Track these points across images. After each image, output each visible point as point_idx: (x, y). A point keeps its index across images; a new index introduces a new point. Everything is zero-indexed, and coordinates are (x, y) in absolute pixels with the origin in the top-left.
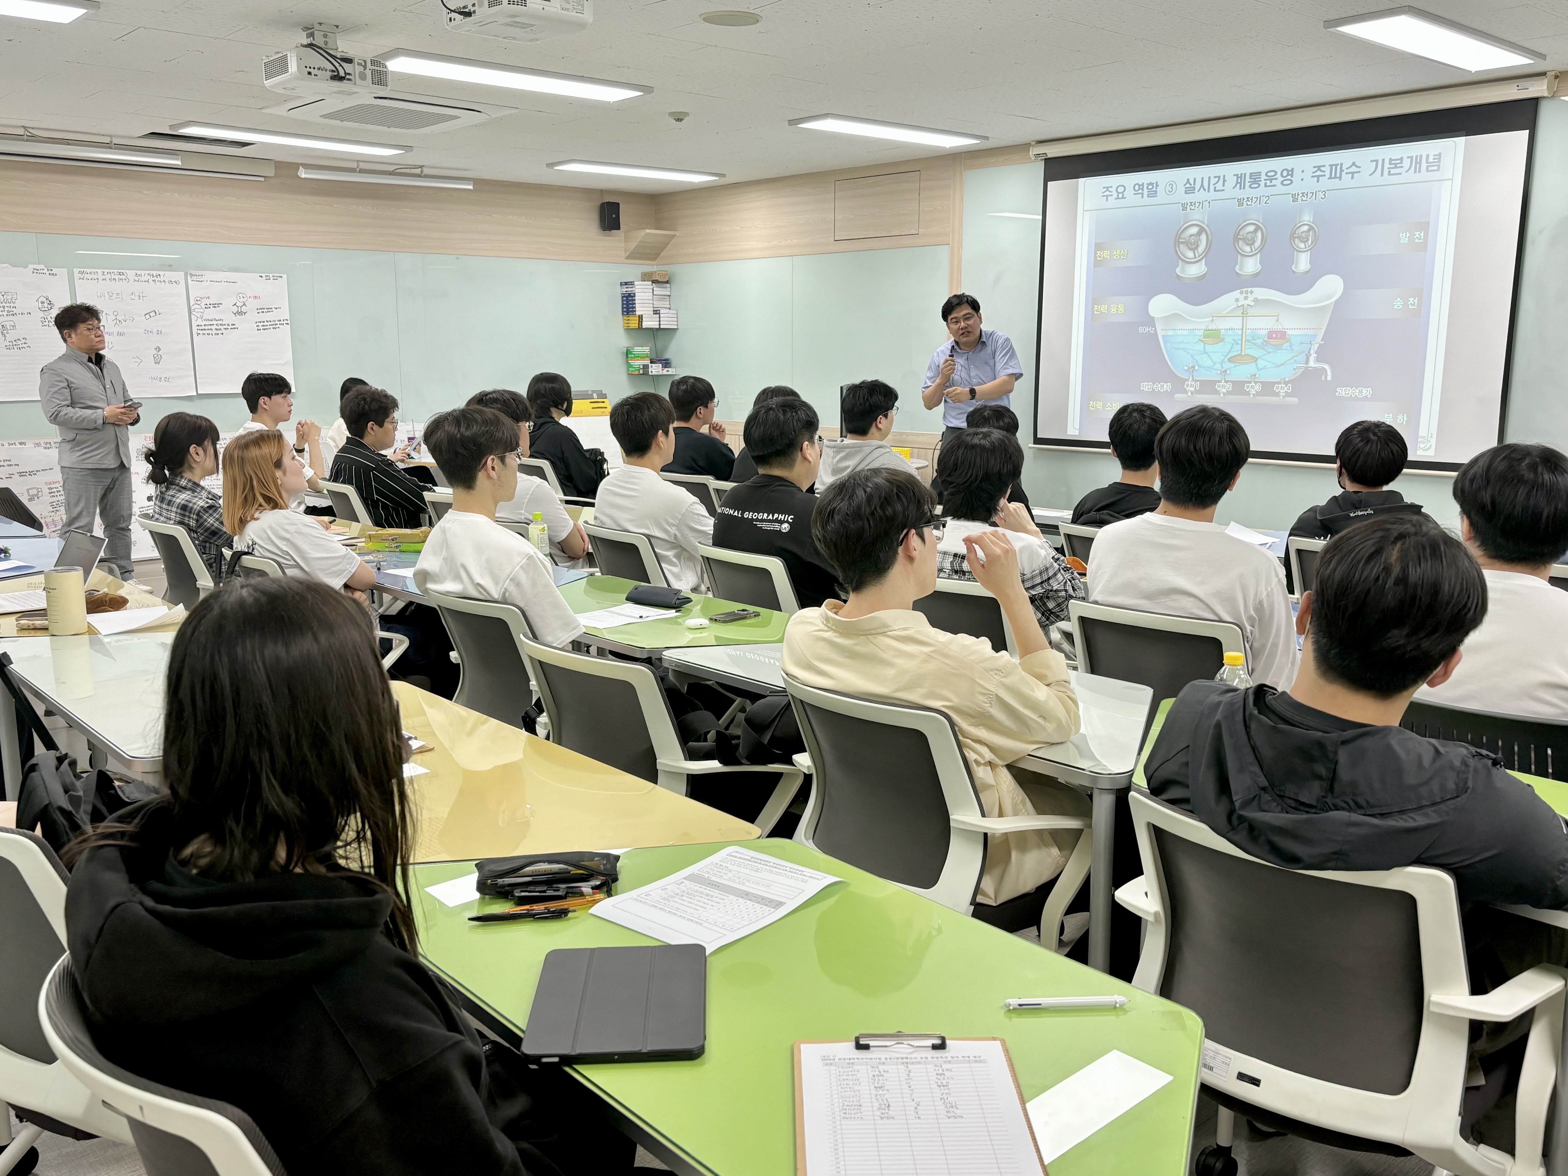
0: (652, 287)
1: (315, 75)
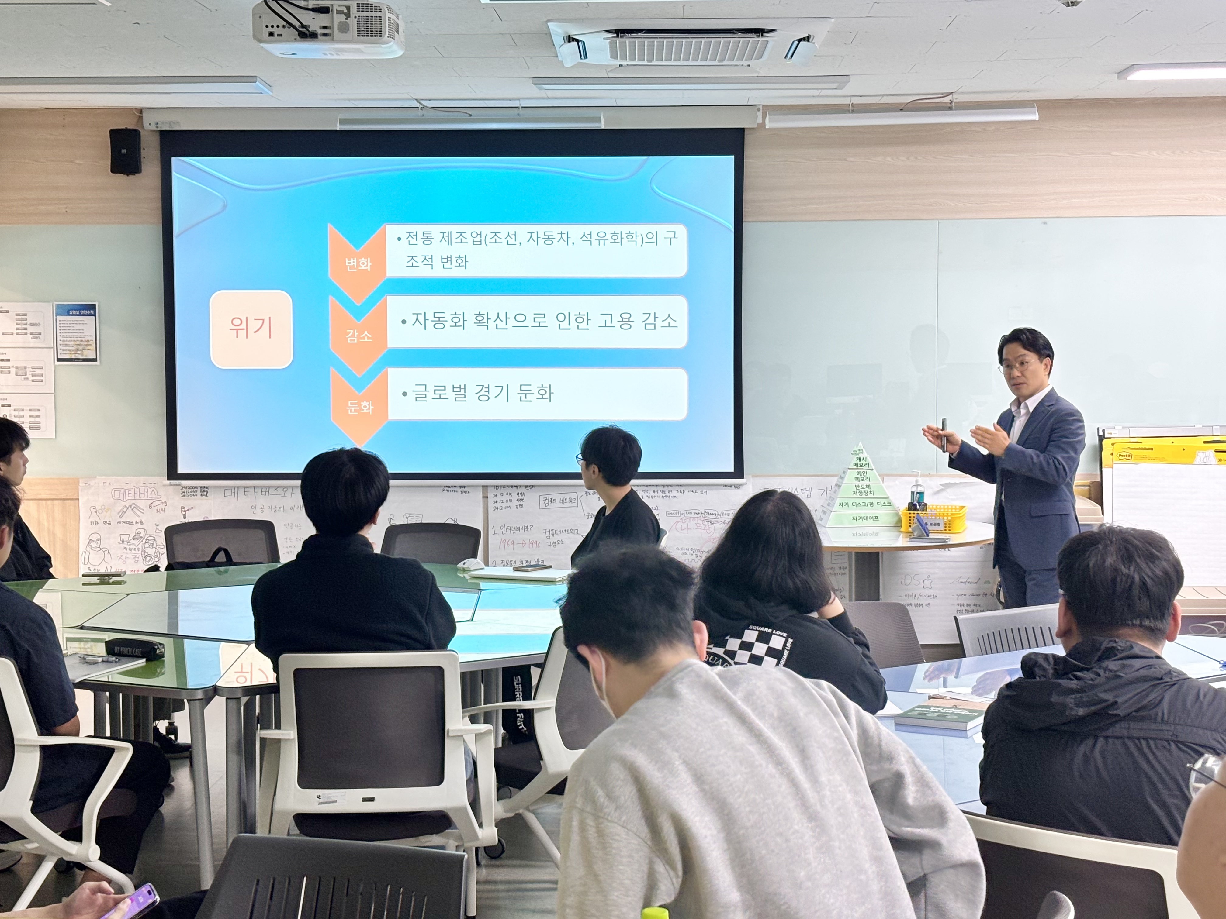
1: (278, 35)
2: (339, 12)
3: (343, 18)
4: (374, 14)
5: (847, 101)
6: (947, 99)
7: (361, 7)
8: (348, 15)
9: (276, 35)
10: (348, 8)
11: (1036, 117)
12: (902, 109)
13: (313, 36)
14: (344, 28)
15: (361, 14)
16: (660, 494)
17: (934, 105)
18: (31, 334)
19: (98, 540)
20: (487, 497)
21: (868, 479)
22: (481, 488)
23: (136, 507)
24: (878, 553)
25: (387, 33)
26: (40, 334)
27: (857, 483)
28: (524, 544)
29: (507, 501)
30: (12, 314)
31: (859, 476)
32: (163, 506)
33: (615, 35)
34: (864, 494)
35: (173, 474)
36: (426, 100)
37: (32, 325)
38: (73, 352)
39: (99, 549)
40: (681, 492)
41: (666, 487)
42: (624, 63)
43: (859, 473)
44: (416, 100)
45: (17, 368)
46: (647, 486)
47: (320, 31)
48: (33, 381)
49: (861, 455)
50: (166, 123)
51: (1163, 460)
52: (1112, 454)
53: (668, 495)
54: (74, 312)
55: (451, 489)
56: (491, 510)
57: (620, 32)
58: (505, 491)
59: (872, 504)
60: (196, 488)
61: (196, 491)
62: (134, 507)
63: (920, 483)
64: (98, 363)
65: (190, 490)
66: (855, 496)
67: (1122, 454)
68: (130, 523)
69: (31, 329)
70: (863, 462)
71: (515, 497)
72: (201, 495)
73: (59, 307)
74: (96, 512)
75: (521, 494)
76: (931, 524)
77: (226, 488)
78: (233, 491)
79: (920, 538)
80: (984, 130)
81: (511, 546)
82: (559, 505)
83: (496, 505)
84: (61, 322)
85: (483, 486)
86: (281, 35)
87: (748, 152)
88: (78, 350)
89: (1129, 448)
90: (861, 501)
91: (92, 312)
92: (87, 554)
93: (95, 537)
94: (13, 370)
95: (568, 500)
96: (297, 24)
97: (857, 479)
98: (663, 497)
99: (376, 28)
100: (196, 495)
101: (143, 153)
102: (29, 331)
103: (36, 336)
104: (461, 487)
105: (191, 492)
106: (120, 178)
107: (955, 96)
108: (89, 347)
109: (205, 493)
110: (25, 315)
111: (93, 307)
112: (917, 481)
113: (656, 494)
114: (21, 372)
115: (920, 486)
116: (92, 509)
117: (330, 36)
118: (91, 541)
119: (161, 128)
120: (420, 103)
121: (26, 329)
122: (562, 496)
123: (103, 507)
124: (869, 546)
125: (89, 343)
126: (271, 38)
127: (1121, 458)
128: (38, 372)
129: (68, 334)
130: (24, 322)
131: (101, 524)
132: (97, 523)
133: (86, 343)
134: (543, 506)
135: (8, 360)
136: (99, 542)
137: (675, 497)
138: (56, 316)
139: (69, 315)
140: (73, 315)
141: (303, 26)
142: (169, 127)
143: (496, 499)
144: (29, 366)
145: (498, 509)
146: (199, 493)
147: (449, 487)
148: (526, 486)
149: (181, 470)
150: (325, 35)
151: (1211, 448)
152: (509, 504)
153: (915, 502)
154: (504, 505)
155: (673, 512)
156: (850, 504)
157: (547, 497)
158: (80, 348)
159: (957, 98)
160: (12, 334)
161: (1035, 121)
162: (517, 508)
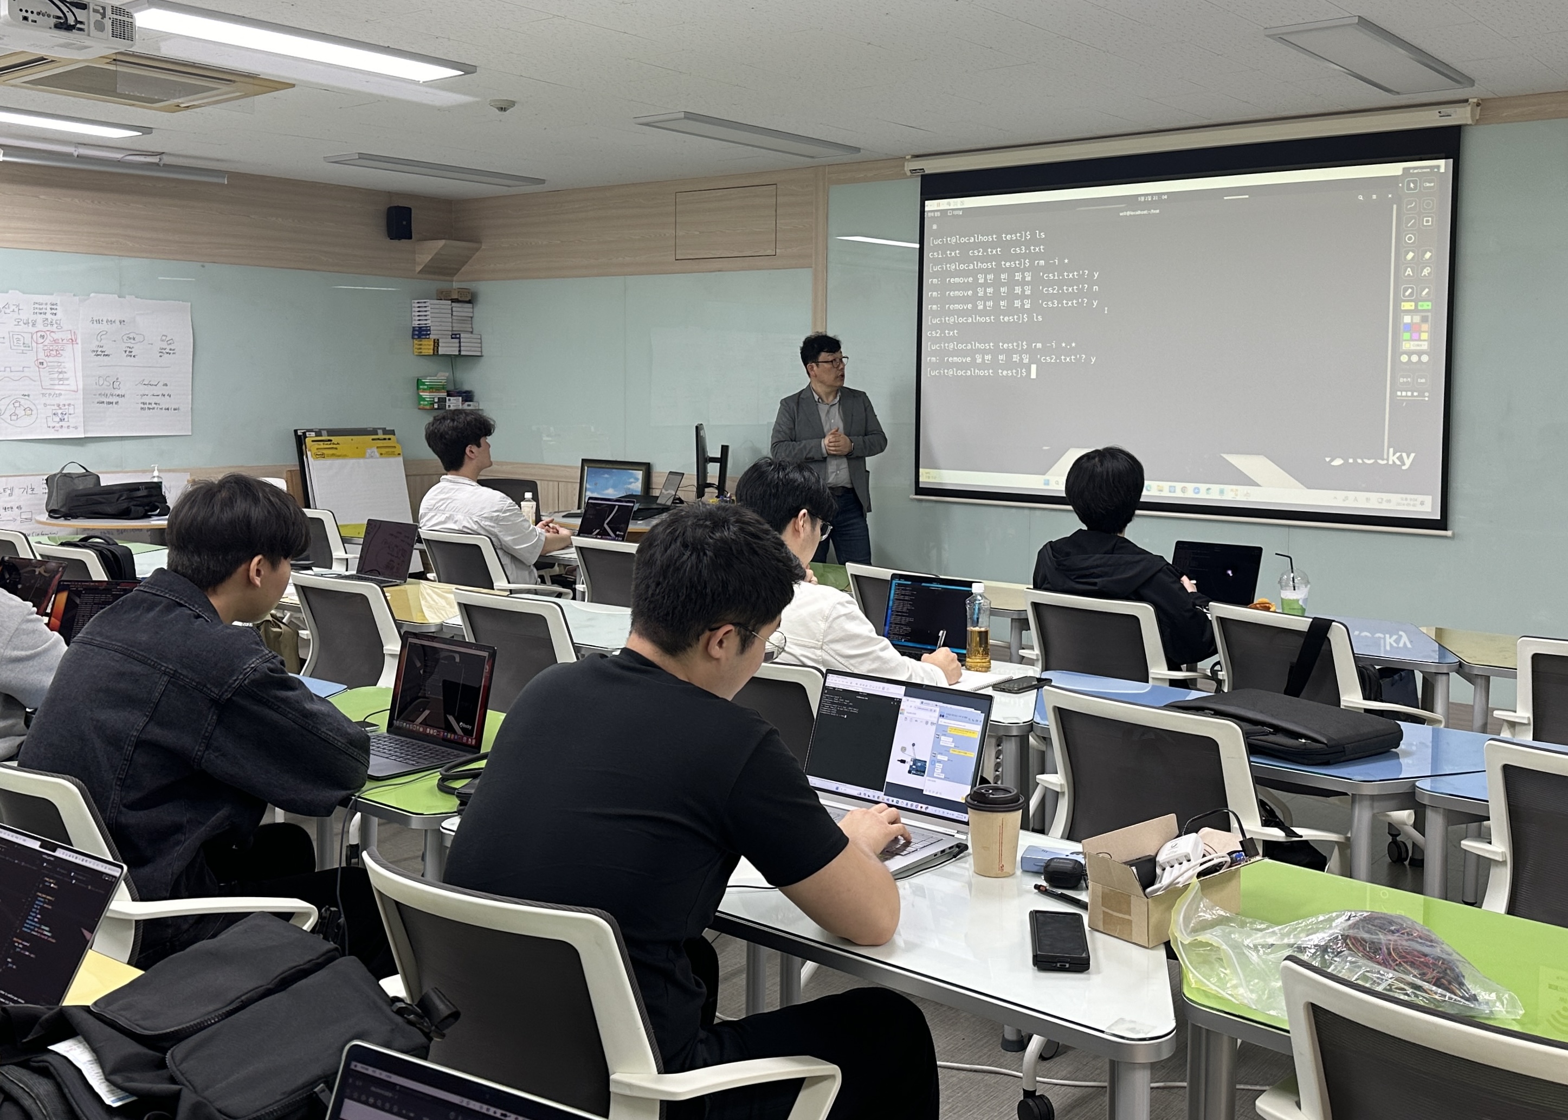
0: (450, 307)
1: (33, 21)
2: (95, 11)
3: (99, 17)
4: (126, 19)
7: (117, 10)
8: (104, 16)
9: (30, 20)
10: (104, 8)
13: (70, 28)
14: (100, 27)
15: (115, 16)
47: (76, 25)
86: (35, 22)
117: (87, 31)
126: (25, 22)
150: (81, 29)
161: (223, 184)
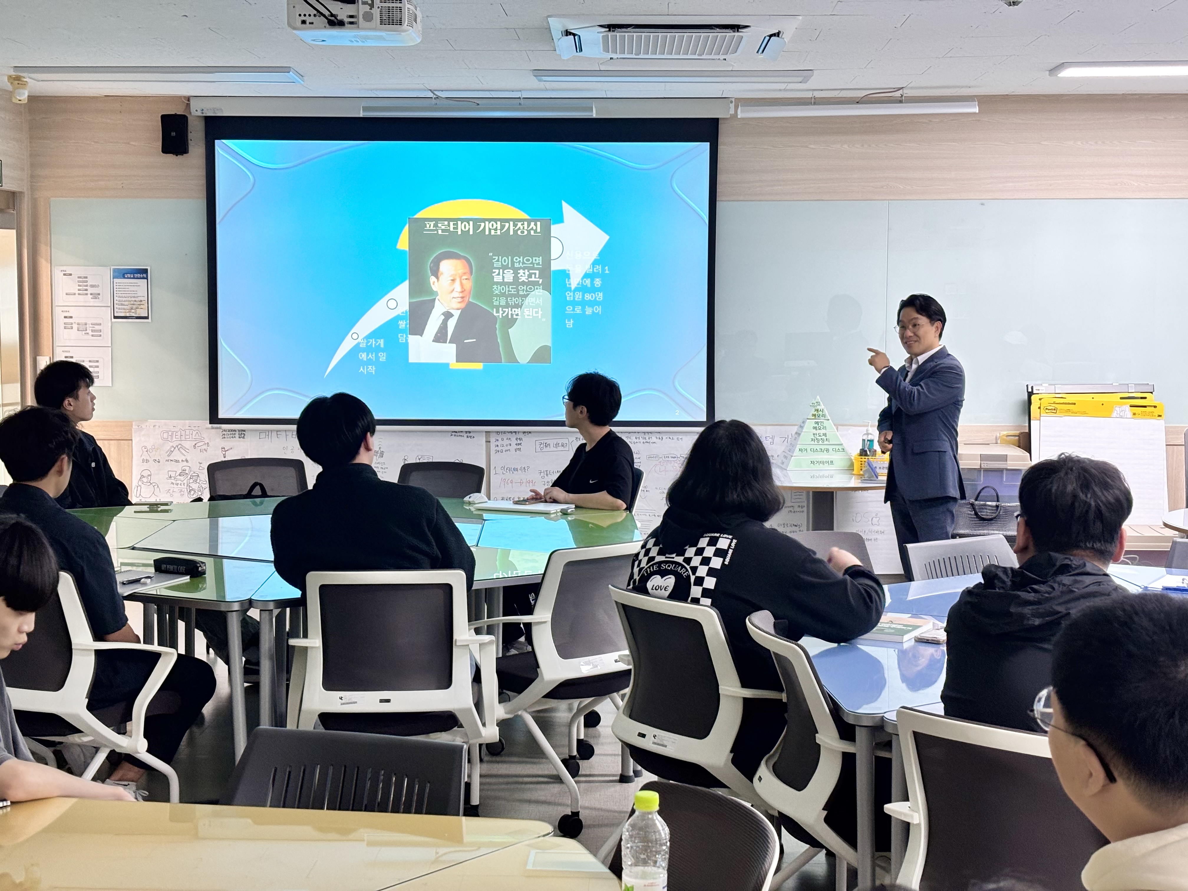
1: (310, 23)
2: (364, 3)
3: (367, 8)
4: (395, 5)
5: (809, 95)
6: (898, 94)
8: (372, 6)
9: (308, 23)
11: (976, 110)
12: (858, 101)
13: (341, 24)
14: (368, 17)
15: (383, 5)
16: (641, 440)
17: (886, 99)
18: (91, 294)
19: (149, 475)
20: (490, 442)
21: (825, 428)
22: (484, 433)
23: (182, 447)
24: (832, 493)
25: (407, 22)
26: (99, 294)
27: (814, 431)
28: (521, 483)
29: (507, 446)
30: (74, 276)
31: (816, 425)
32: (205, 447)
33: (608, 29)
34: (820, 441)
35: (214, 418)
36: (439, 91)
37: (92, 286)
38: (127, 311)
39: (149, 484)
40: (659, 439)
41: (646, 434)
42: (615, 56)
43: (817, 423)
44: (430, 90)
45: (78, 324)
46: (630, 433)
47: (347, 20)
48: (92, 336)
49: (818, 407)
50: (211, 109)
51: (1084, 414)
52: (1040, 408)
53: (648, 441)
54: (129, 275)
55: (458, 434)
56: (492, 453)
57: (611, 27)
58: (505, 436)
59: (827, 450)
60: (235, 431)
61: (235, 434)
62: (180, 447)
63: (870, 432)
64: (149, 320)
65: (229, 433)
66: (813, 443)
67: (1048, 408)
68: (177, 461)
69: (91, 290)
70: (821, 413)
71: (514, 442)
72: (239, 437)
73: (115, 270)
74: (147, 451)
75: (519, 439)
76: (880, 468)
77: (261, 431)
78: (267, 434)
79: (870, 480)
80: (930, 121)
81: (510, 484)
82: (552, 449)
83: (497, 448)
84: (118, 284)
85: (486, 432)
86: (312, 23)
87: (722, 139)
88: (132, 309)
89: (1054, 403)
90: (818, 447)
91: (145, 275)
92: (139, 488)
93: (145, 473)
94: (75, 326)
95: (560, 445)
96: (327, 13)
97: (815, 428)
98: (643, 443)
99: (396, 16)
100: (235, 437)
101: (190, 136)
102: (89, 292)
103: (95, 296)
104: (466, 432)
105: (231, 434)
106: (170, 158)
107: (905, 91)
108: (142, 306)
109: (243, 435)
110: (86, 278)
111: (145, 271)
112: (867, 430)
113: (638, 440)
114: (82, 327)
115: (871, 434)
116: (143, 448)
117: (356, 24)
118: (143, 476)
119: (206, 113)
120: (434, 93)
121: (86, 290)
122: (555, 441)
123: (153, 447)
124: (825, 486)
125: (141, 303)
126: (304, 25)
127: (1047, 411)
128: (97, 327)
129: (123, 295)
130: (85, 284)
131: (151, 462)
132: (147, 461)
133: (139, 303)
134: (538, 450)
135: (71, 317)
136: (149, 477)
137: (654, 443)
138: (113, 279)
139: (124, 278)
140: (128, 278)
141: (332, 15)
142: (213, 113)
143: (497, 443)
144: (89, 322)
145: (499, 451)
146: (237, 436)
147: (456, 432)
148: (524, 432)
149: (221, 415)
150: (351, 23)
151: (1125, 404)
152: (509, 447)
153: (866, 449)
154: (504, 449)
155: (652, 456)
156: (809, 450)
157: (542, 442)
158: (134, 307)
159: (908, 93)
160: (75, 294)
161: (975, 113)
162: (516, 451)
